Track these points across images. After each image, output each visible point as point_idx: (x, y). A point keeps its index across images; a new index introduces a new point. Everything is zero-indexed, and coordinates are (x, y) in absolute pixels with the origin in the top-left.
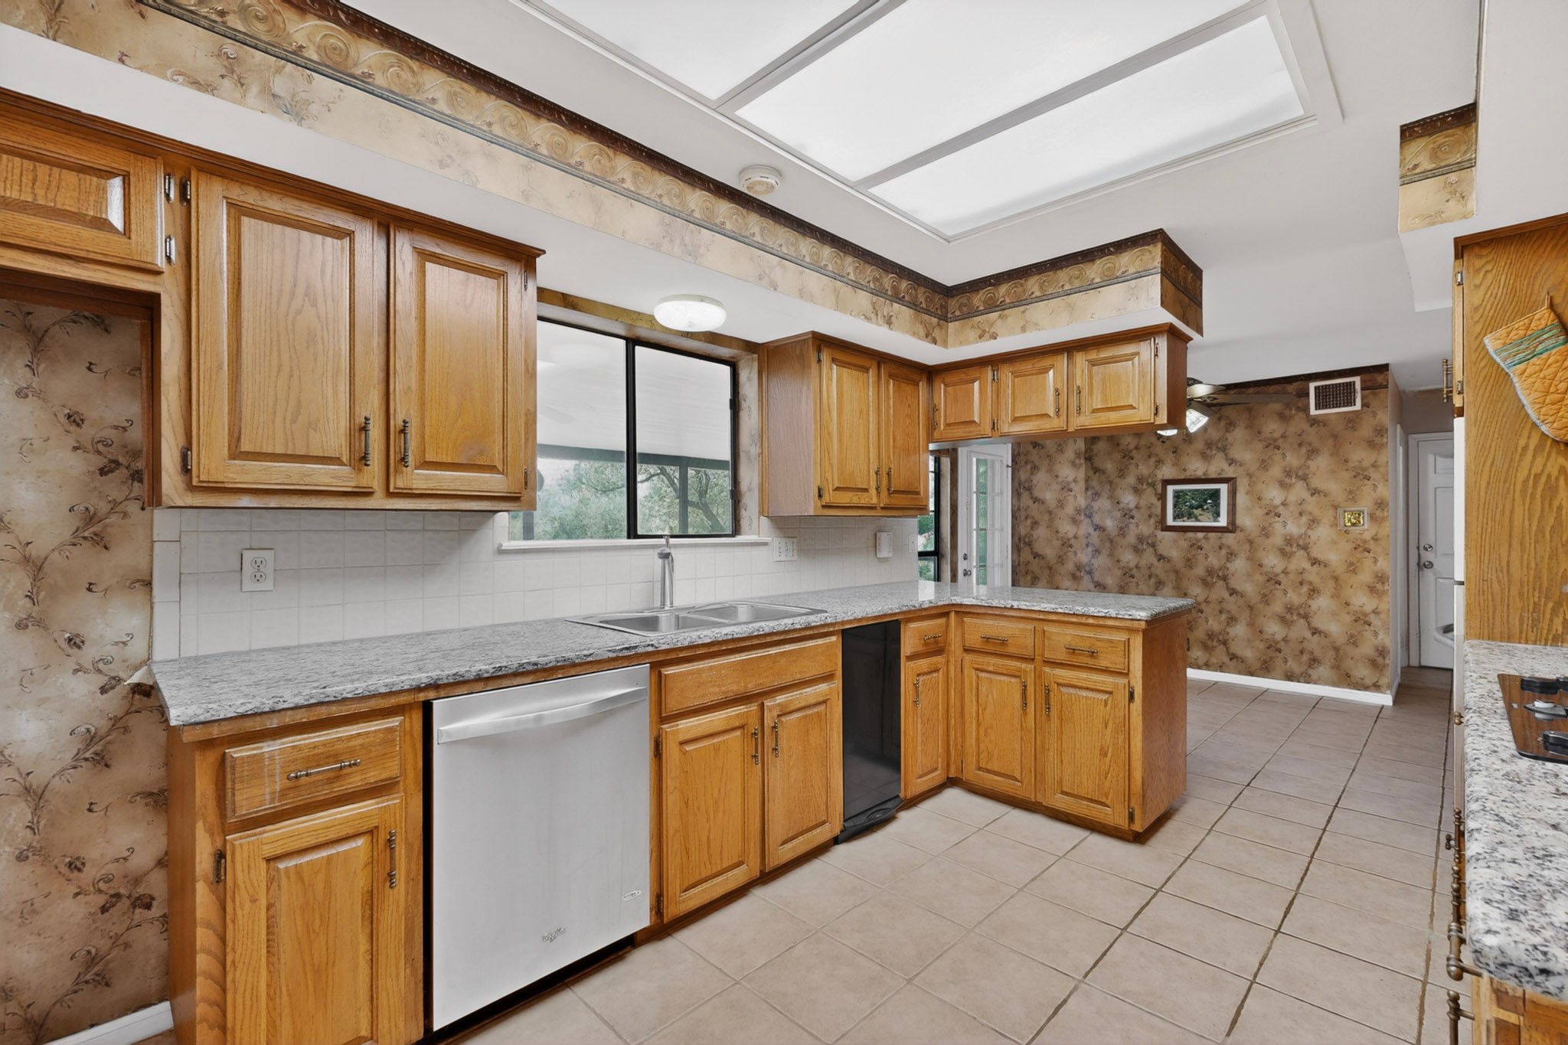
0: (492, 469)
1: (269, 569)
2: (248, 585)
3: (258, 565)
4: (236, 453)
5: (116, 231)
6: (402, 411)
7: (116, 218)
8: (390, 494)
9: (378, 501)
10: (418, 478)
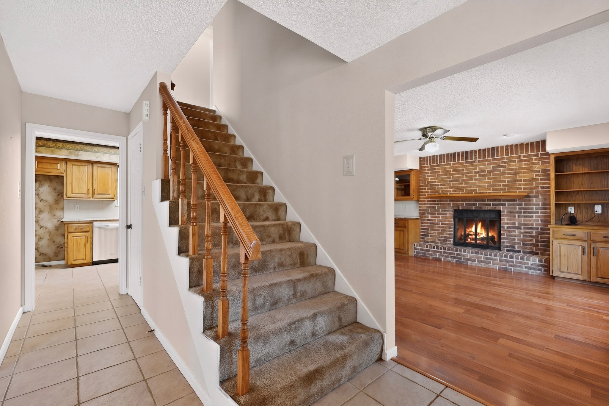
0: (109, 194)
1: (79, 207)
2: (76, 209)
3: (77, 207)
4: (73, 193)
5: (59, 169)
6: (95, 187)
7: (59, 168)
8: (93, 198)
9: (91, 199)
10: (96, 196)
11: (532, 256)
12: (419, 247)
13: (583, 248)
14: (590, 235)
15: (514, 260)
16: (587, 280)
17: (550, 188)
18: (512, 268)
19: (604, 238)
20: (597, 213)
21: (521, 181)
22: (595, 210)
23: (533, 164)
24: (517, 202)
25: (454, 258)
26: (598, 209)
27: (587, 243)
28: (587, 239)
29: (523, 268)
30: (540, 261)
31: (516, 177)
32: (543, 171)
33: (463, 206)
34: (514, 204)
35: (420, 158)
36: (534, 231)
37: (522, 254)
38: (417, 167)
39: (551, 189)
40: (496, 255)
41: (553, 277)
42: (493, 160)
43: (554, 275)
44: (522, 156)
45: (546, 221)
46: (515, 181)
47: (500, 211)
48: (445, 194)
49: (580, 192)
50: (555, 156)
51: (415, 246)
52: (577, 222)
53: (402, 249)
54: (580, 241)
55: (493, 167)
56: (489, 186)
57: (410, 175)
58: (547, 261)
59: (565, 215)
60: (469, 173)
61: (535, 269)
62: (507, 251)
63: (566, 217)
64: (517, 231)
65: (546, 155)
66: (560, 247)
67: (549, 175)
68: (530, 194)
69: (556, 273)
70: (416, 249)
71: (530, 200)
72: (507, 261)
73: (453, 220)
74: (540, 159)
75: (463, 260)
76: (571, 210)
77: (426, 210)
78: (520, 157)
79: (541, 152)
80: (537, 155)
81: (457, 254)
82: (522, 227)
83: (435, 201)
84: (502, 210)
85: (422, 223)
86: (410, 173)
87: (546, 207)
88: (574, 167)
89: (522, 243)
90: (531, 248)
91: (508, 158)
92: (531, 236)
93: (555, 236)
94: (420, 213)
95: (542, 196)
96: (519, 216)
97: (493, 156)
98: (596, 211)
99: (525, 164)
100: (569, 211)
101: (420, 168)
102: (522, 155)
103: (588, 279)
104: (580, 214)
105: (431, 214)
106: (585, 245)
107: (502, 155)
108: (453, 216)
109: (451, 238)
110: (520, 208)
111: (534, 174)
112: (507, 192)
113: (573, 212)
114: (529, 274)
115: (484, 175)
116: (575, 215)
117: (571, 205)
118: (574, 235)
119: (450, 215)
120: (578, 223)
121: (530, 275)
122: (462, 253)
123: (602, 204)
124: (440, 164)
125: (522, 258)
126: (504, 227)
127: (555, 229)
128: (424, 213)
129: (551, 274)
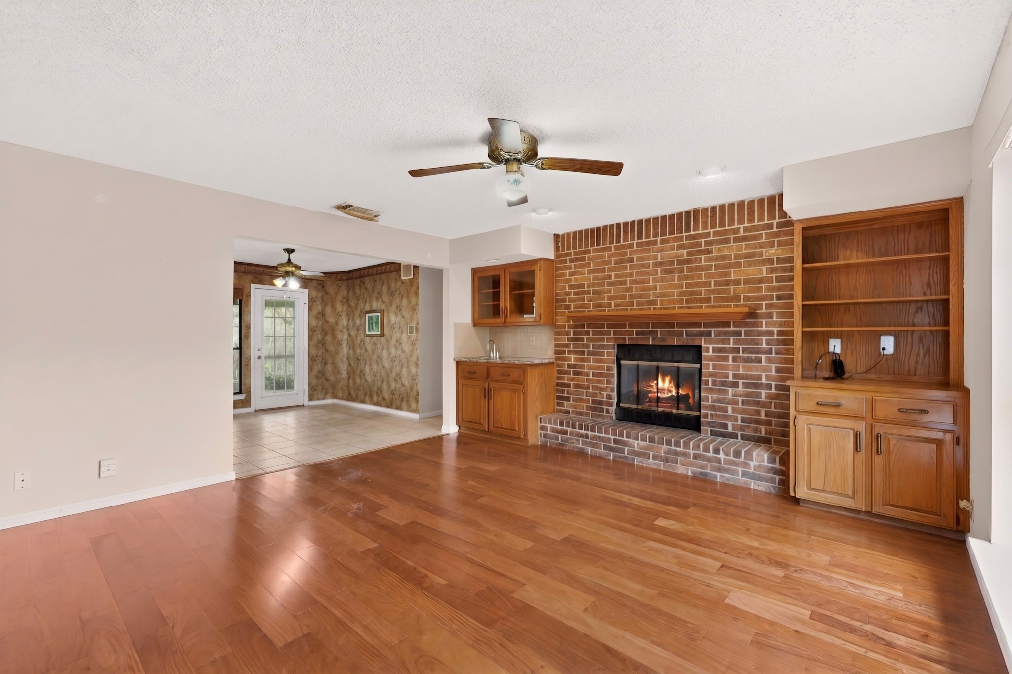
11: (756, 449)
12: (548, 424)
13: (857, 434)
14: (872, 404)
15: (722, 456)
16: (864, 510)
17: (792, 299)
18: (719, 475)
19: (901, 414)
20: (886, 352)
21: (737, 282)
22: (881, 347)
23: (762, 246)
24: (732, 328)
25: (611, 449)
26: (888, 344)
27: (864, 422)
28: (864, 416)
29: (738, 475)
30: (772, 460)
31: (729, 274)
32: (779, 260)
33: (632, 337)
34: (726, 333)
35: (557, 236)
36: (764, 393)
37: (739, 442)
38: (551, 255)
39: (795, 301)
40: (687, 445)
41: (796, 501)
42: (688, 238)
43: (797, 497)
44: (741, 230)
45: (786, 372)
46: (728, 283)
47: (700, 347)
48: (601, 311)
49: (852, 307)
50: (803, 226)
51: (541, 423)
52: (844, 374)
53: (516, 431)
54: (851, 418)
55: (689, 254)
56: (681, 294)
57: (534, 271)
58: (785, 460)
59: (824, 357)
60: (643, 266)
61: (760, 478)
62: (713, 433)
63: (825, 362)
64: (730, 391)
65: (787, 223)
66: (809, 430)
67: (791, 269)
68: (757, 311)
69: (802, 492)
70: (542, 428)
71: (755, 325)
72: (709, 460)
73: (615, 365)
74: (777, 235)
75: (626, 454)
76: (835, 346)
77: (567, 346)
78: (736, 231)
79: (777, 220)
80: (770, 226)
81: (616, 441)
82: (741, 382)
83: (583, 326)
84: (703, 345)
85: (560, 372)
86: (532, 269)
87: (786, 339)
88: (841, 253)
89: (739, 416)
90: (756, 430)
91: (715, 233)
92: (758, 403)
93: (801, 407)
94: (557, 352)
95: (780, 315)
96: (734, 360)
97: (688, 229)
98: (884, 349)
99: (747, 246)
100: (831, 350)
101: (557, 256)
102: (742, 226)
103: (865, 507)
104: (852, 356)
105: (576, 352)
106: (861, 427)
107: (705, 227)
108: (615, 358)
109: (611, 405)
110: (736, 342)
111: (764, 268)
112: (713, 307)
113: (838, 350)
114: (751, 488)
115: (671, 272)
116: (842, 359)
117: (836, 335)
118: (837, 405)
119: (609, 355)
120: (846, 376)
121: (752, 490)
122: (625, 439)
123: (897, 336)
124: (592, 248)
125: (737, 454)
126: (707, 383)
127: (800, 391)
128: (564, 352)
129: (792, 494)
